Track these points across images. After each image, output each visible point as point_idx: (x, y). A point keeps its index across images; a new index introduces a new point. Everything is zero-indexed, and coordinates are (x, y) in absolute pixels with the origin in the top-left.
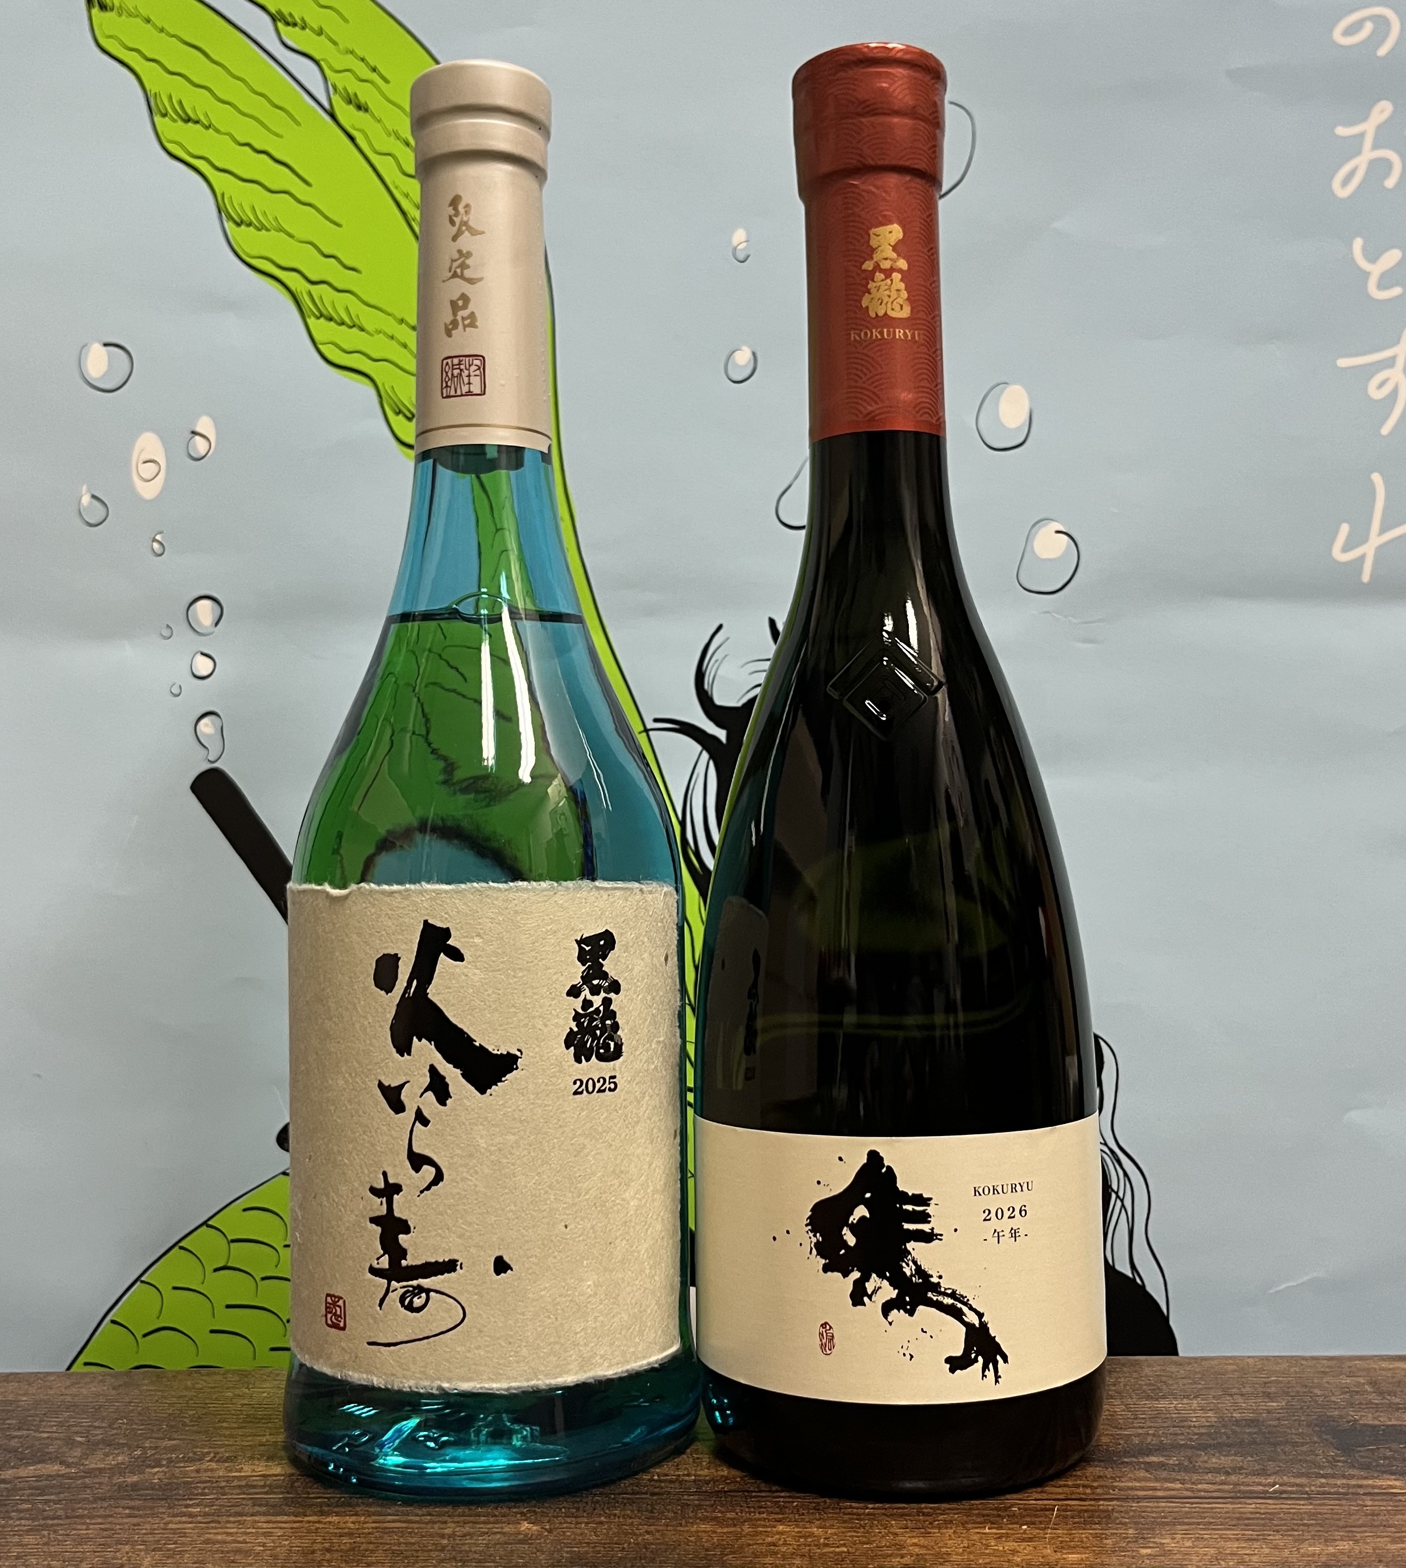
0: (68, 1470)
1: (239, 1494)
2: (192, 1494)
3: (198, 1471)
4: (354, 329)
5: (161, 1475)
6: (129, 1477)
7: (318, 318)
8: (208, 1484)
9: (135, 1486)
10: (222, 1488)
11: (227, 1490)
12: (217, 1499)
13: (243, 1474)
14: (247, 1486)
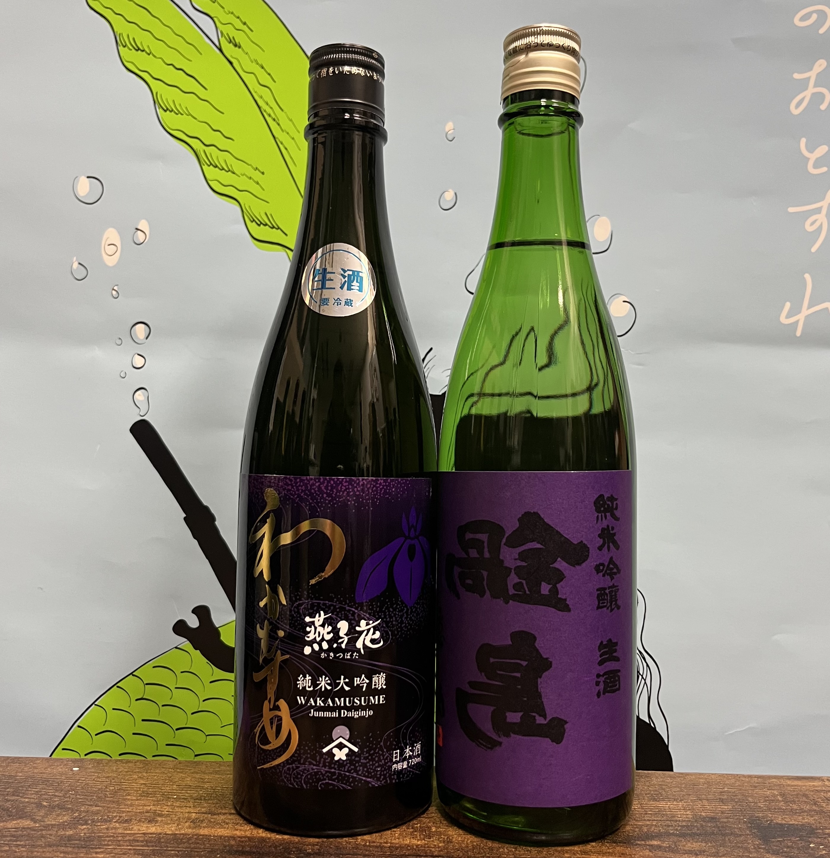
0: (34, 825)
1: (128, 846)
2: (101, 845)
3: (107, 829)
4: (230, 173)
6: (68, 831)
7: (209, 166)
8: (112, 838)
9: (70, 838)
10: (119, 841)
11: (121, 843)
12: (114, 849)
13: (132, 832)
14: (133, 840)
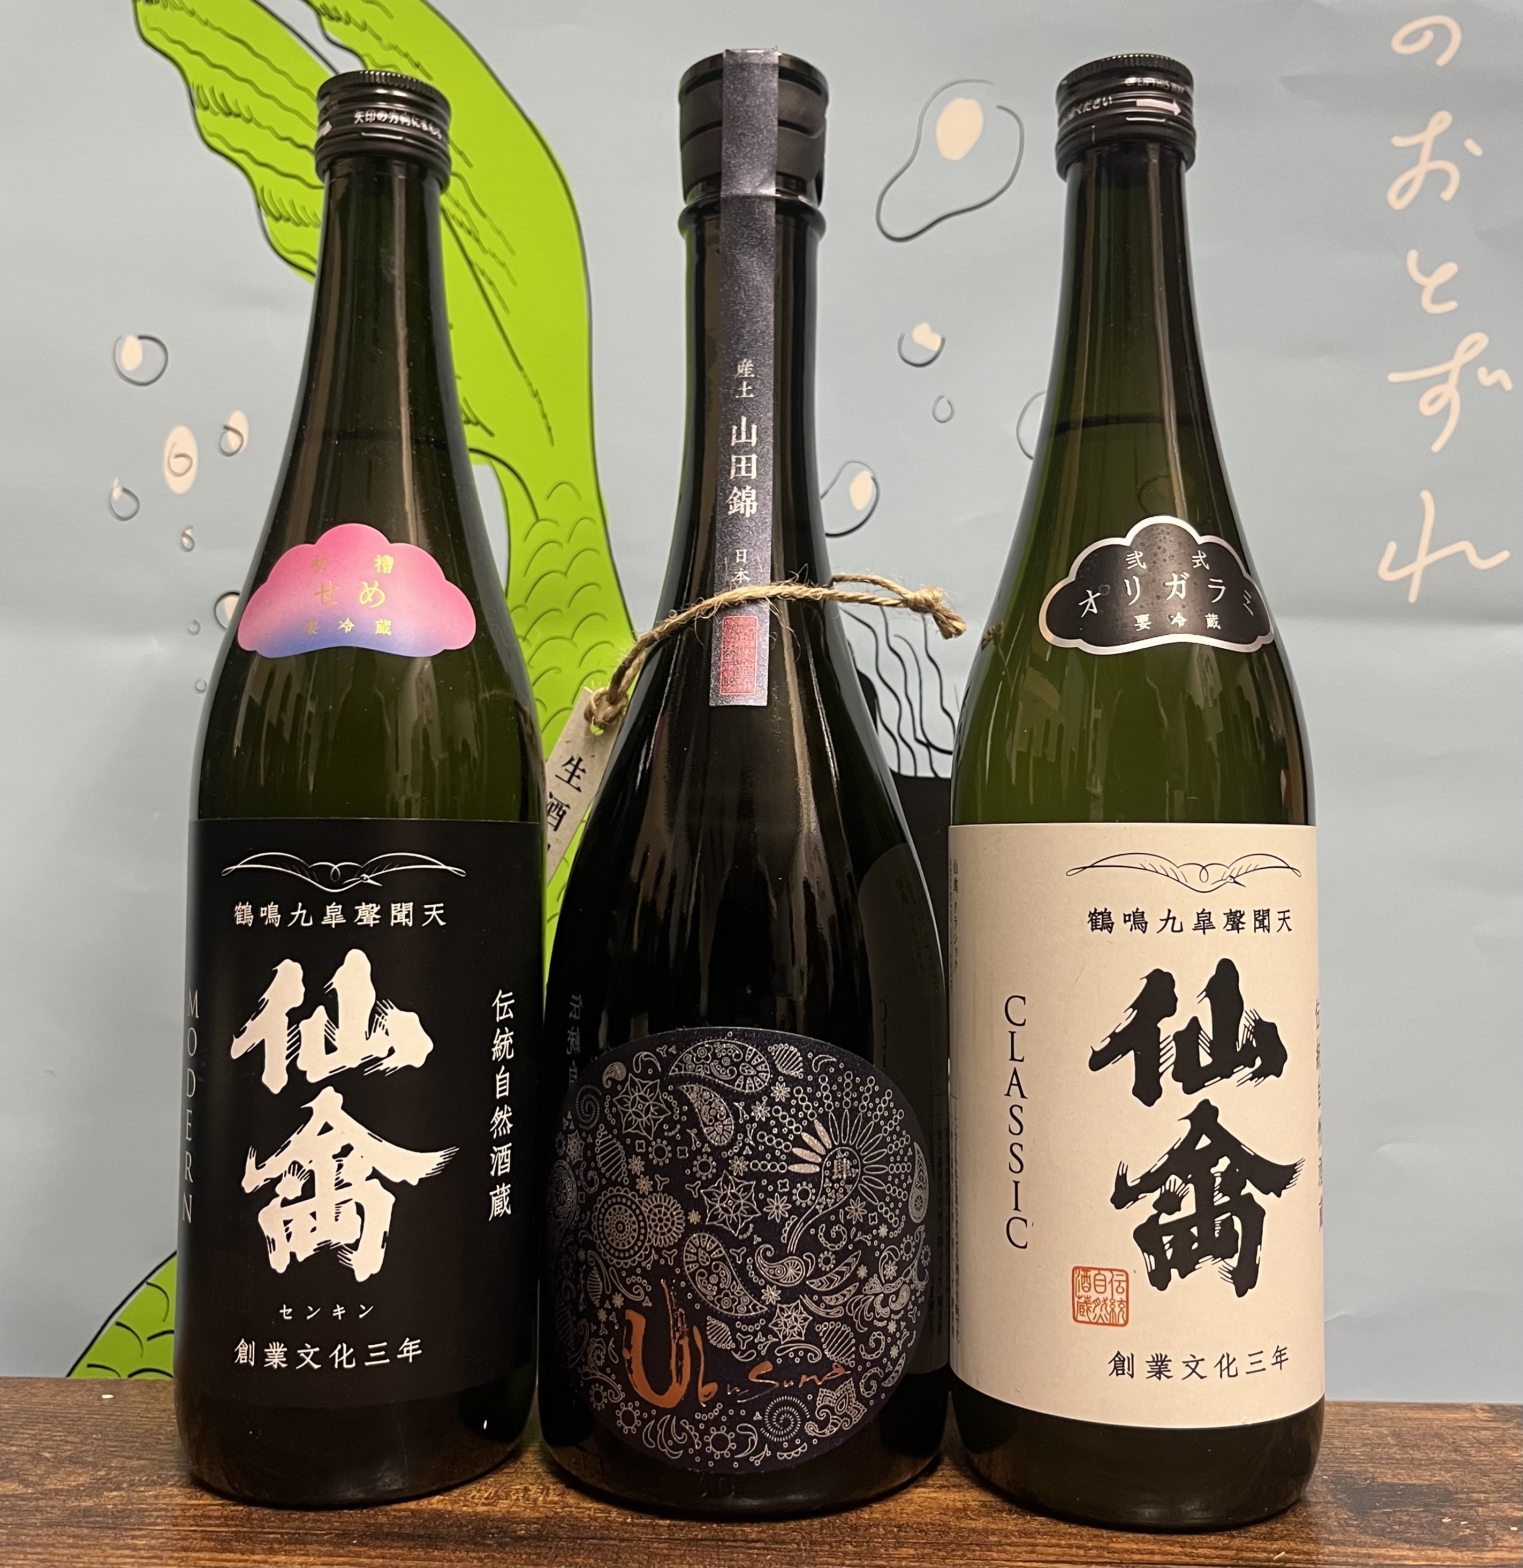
0: (24, 1490)
1: (191, 1526)
5: (116, 1501)
8: (163, 1513)
9: (87, 1512)
10: (176, 1517)
